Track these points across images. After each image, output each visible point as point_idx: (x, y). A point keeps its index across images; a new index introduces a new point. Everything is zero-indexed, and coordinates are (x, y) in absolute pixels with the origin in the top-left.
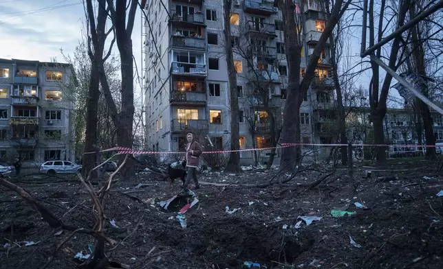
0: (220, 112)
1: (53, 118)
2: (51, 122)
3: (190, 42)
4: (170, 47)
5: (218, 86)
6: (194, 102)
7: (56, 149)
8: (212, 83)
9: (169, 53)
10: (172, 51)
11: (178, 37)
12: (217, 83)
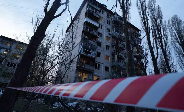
0: (98, 77)
1: (11, 66)
2: (9, 68)
3: (90, 42)
4: (81, 42)
5: (99, 65)
6: (88, 69)
7: (5, 82)
8: (97, 63)
9: (80, 44)
10: (82, 44)
11: (86, 38)
12: (99, 63)
